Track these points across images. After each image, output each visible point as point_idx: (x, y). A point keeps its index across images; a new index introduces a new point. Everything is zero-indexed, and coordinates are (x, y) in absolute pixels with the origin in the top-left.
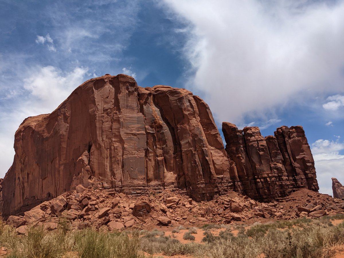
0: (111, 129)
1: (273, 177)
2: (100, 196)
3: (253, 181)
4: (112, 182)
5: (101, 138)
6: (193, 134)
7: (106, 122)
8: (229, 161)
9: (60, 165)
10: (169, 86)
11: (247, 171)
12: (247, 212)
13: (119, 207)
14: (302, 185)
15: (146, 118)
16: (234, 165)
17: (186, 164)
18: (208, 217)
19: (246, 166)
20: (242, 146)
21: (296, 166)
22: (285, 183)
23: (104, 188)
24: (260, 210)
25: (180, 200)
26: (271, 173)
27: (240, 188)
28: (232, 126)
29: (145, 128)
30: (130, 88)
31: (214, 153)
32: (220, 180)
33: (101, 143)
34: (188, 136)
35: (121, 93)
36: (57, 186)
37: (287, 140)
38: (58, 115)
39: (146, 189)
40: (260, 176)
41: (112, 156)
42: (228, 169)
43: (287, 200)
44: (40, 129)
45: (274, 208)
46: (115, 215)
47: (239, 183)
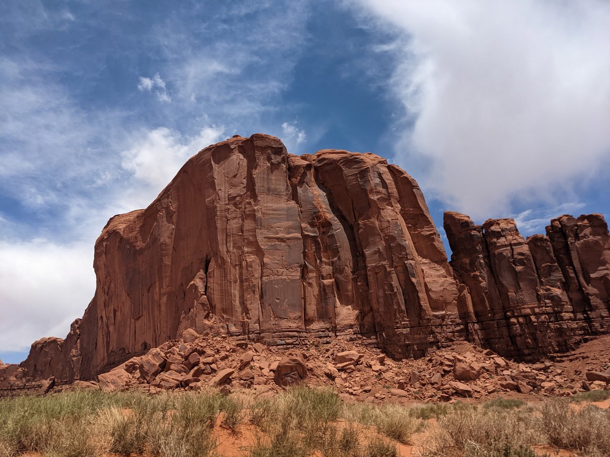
0: (242, 232)
1: (543, 313)
2: (221, 348)
3: (504, 322)
4: (243, 325)
5: (225, 247)
6: (386, 235)
7: (233, 219)
8: (457, 285)
9: (161, 295)
10: (343, 149)
11: (491, 302)
12: (486, 381)
13: (251, 368)
14: (602, 330)
15: (302, 210)
16: (466, 291)
17: (374, 290)
18: (412, 389)
19: (489, 293)
20: (481, 256)
21: (590, 292)
22: (567, 325)
23: (230, 334)
24: (513, 378)
25: (361, 357)
26: (539, 307)
27: (478, 336)
28: (462, 218)
29: (301, 227)
30: (273, 158)
31: (428, 271)
32: (438, 321)
33: (225, 256)
34: (378, 239)
35: (258, 167)
36: (156, 331)
37: (571, 243)
38: (157, 209)
39: (302, 337)
40: (517, 312)
41: (244, 278)
42: (454, 299)
43: (571, 358)
44: (131, 235)
45: (542, 374)
46: (242, 382)
47: (477, 326)
